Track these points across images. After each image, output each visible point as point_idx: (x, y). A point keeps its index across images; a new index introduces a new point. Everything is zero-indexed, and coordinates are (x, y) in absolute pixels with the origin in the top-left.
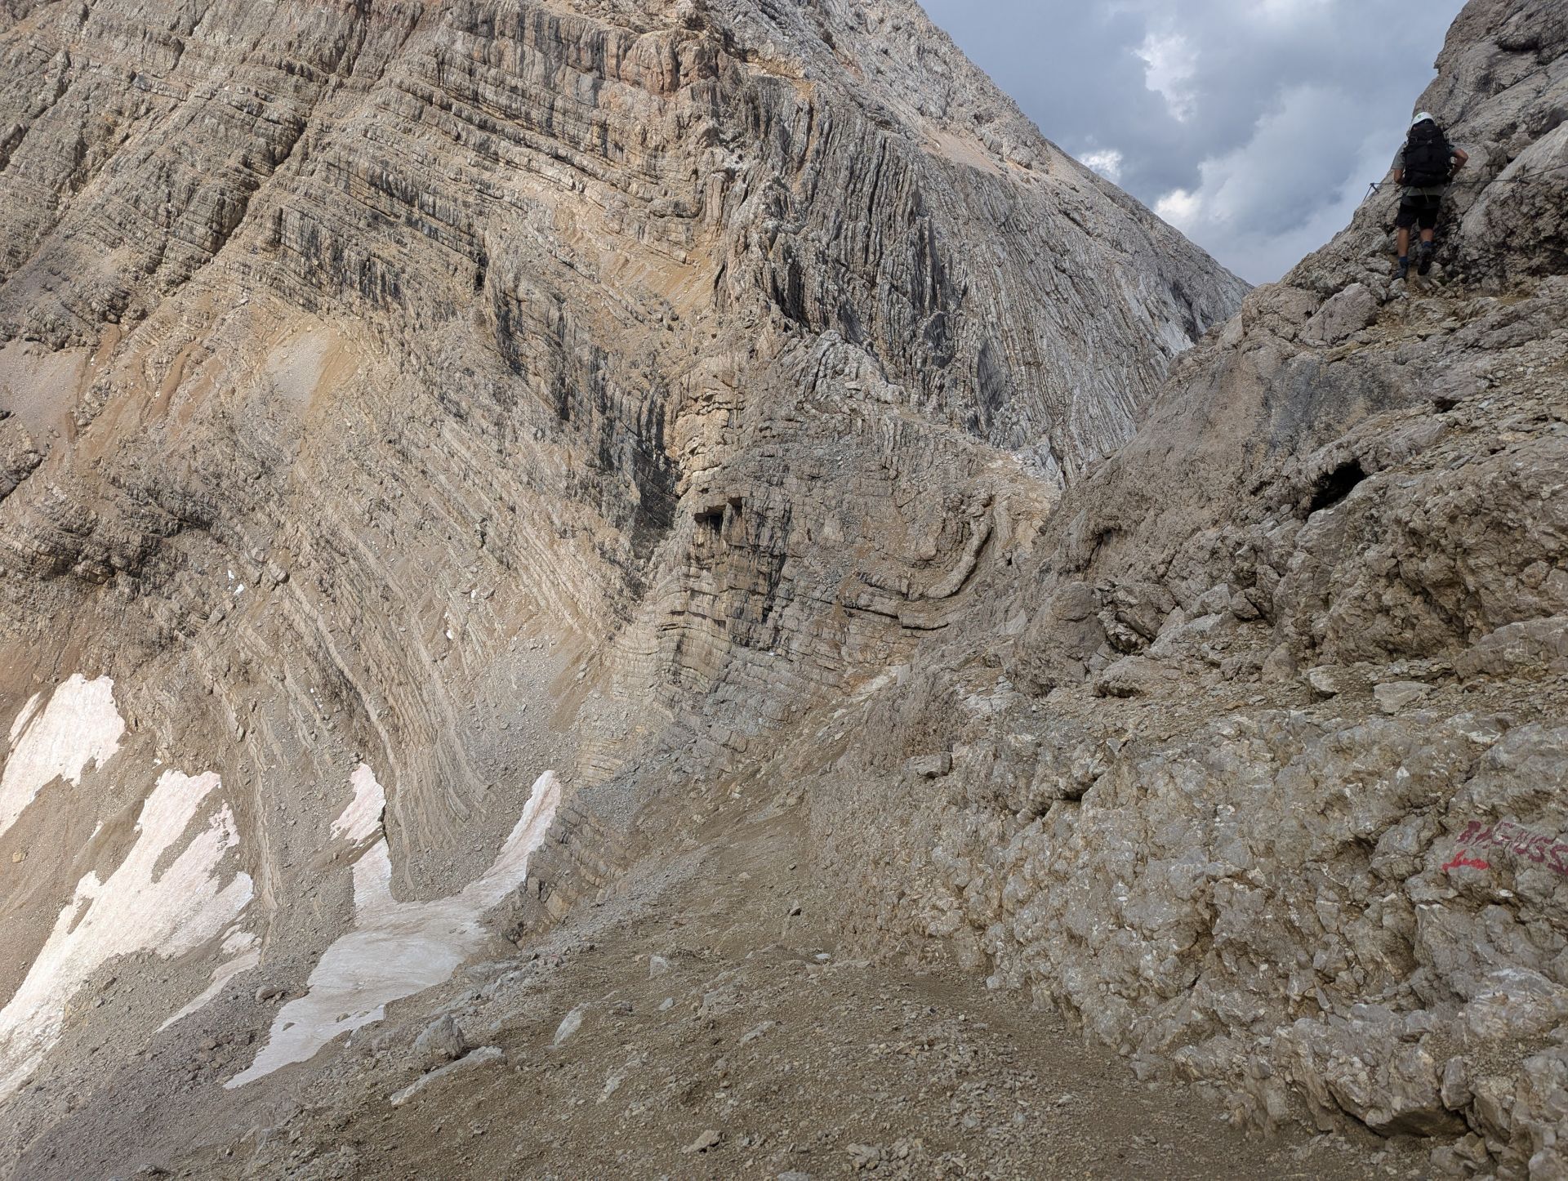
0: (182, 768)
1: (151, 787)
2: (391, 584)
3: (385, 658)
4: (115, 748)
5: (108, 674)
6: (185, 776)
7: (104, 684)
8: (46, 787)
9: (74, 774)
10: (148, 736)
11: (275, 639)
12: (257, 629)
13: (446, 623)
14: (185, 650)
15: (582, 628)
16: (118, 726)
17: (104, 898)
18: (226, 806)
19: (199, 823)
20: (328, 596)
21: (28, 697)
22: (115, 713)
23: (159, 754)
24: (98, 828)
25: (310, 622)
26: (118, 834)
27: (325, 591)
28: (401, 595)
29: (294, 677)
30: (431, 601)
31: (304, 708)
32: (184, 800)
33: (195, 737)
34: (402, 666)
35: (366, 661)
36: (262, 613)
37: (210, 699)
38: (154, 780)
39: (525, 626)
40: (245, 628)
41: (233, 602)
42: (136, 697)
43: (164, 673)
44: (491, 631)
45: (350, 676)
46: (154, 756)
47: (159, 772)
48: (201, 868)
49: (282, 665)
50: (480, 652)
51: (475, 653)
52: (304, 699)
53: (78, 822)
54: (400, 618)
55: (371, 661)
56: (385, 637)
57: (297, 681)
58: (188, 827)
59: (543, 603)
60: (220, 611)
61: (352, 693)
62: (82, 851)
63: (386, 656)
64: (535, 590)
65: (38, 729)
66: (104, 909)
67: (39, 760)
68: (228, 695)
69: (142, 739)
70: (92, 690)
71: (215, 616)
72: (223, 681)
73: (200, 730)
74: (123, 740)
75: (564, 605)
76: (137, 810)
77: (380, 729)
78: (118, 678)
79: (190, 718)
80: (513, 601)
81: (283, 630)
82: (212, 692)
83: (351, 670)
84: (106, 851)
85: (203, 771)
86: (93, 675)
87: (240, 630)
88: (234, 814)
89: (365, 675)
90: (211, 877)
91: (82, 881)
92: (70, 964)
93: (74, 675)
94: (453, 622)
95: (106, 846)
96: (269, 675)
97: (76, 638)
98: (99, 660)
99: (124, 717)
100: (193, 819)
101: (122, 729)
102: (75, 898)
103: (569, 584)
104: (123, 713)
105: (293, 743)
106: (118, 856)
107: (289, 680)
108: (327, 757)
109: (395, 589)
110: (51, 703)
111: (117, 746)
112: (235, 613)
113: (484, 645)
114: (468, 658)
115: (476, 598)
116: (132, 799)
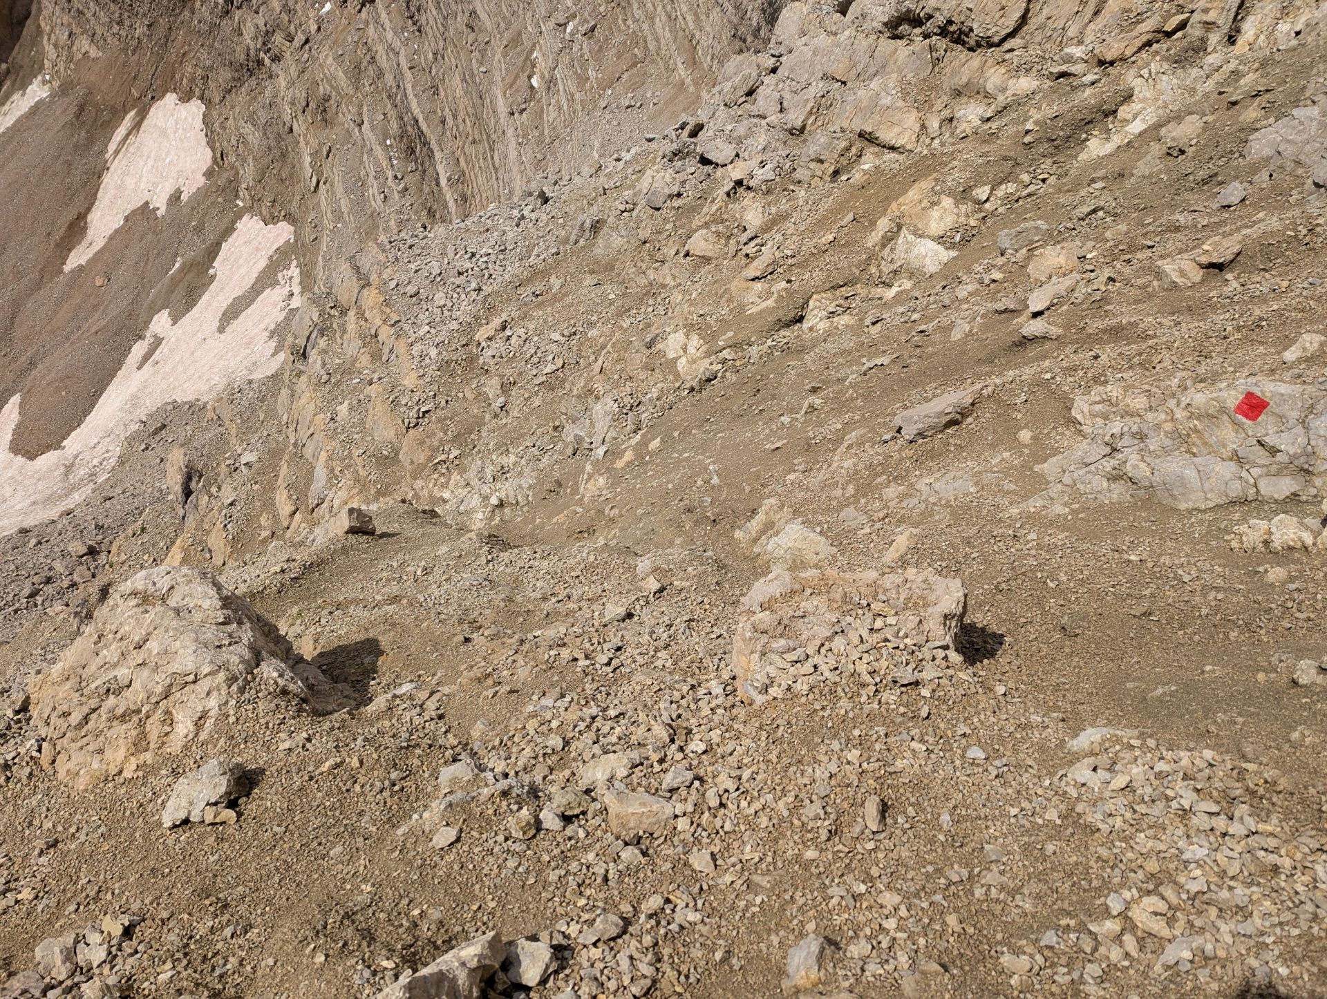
0: (261, 214)
1: (229, 230)
2: (479, 10)
3: (461, 107)
4: (201, 181)
5: (201, 98)
6: (262, 224)
7: (196, 108)
8: (133, 212)
9: (160, 204)
10: (233, 172)
11: (356, 73)
12: (339, 58)
13: (533, 66)
14: (271, 77)
15: (696, 83)
16: (204, 157)
17: (173, 339)
18: (294, 263)
19: (267, 278)
20: (415, 24)
21: (126, 113)
22: (204, 143)
23: (241, 194)
24: (177, 265)
25: (391, 56)
26: (192, 274)
27: (411, 17)
28: (488, 23)
29: (371, 122)
30: (519, 34)
31: (377, 163)
32: (257, 249)
33: (274, 181)
34: (477, 118)
35: (443, 111)
36: (345, 38)
37: (289, 139)
38: (234, 222)
39: (625, 76)
40: (327, 56)
41: (318, 22)
42: (223, 127)
43: (250, 103)
44: (582, 80)
45: (424, 126)
46: (237, 196)
47: (239, 216)
48: (262, 326)
49: (360, 107)
50: (565, 107)
51: (560, 108)
52: (378, 151)
53: (158, 255)
54: (483, 53)
55: (447, 109)
56: (464, 80)
57: (373, 128)
58: (258, 279)
59: (652, 46)
60: (304, 32)
61: (425, 150)
62: (159, 286)
63: (463, 103)
64: (645, 26)
65: (131, 149)
66: (172, 351)
67: (130, 182)
68: (305, 135)
69: (225, 175)
70: (184, 114)
71: (300, 38)
72: (301, 118)
73: (279, 173)
74: (209, 174)
75: (678, 49)
76: (213, 252)
77: (448, 196)
78: (208, 103)
79: (270, 158)
80: (617, 39)
81: (365, 63)
82: (291, 130)
83: (426, 119)
84: (180, 291)
85: (279, 221)
86: (186, 97)
87: (322, 56)
88: (301, 273)
89: (440, 129)
90: (271, 337)
91: (156, 317)
92: (134, 400)
93: (169, 94)
94: (542, 65)
95: (181, 285)
96: (346, 117)
97: (173, 53)
98: (192, 80)
99: (213, 150)
100: (263, 272)
101: (209, 162)
102: (148, 335)
103: (689, 18)
104: (211, 144)
105: (361, 202)
106: (191, 298)
107: (366, 126)
108: (392, 223)
109: (483, 16)
110: (145, 123)
111: (203, 180)
112: (320, 37)
113: (571, 99)
114: (551, 114)
115: (572, 34)
116: (211, 238)
